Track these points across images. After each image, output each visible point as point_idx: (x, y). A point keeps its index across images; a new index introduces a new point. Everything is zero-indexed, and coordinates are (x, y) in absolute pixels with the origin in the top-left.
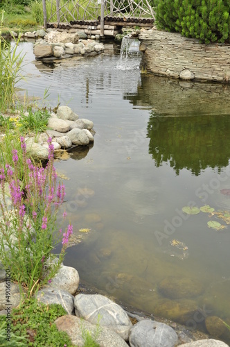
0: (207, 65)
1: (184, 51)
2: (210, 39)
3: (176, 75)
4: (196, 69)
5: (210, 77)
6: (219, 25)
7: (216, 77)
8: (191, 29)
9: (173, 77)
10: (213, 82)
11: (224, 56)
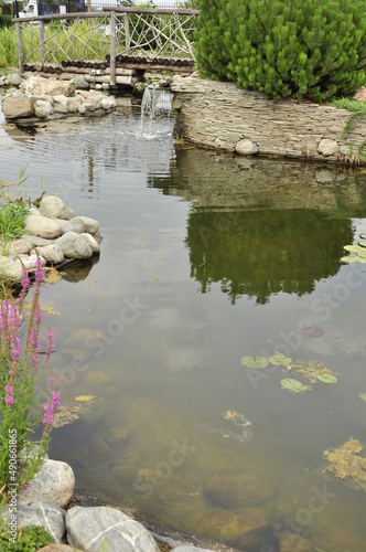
0: (277, 133)
1: (241, 111)
2: (280, 93)
3: (230, 146)
4: (260, 139)
5: (283, 150)
6: (292, 72)
7: (291, 151)
8: (251, 77)
9: (225, 151)
10: (287, 158)
11: (302, 119)
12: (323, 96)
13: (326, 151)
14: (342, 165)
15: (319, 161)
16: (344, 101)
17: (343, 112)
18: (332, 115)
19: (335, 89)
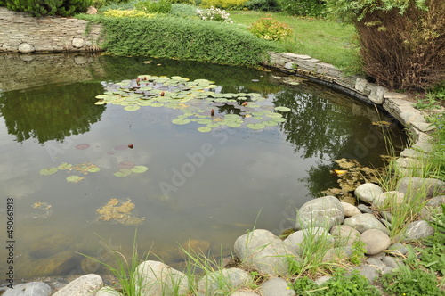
0: (44, 37)
1: (16, 25)
2: (40, 12)
3: (14, 49)
4: (34, 42)
5: (50, 48)
7: (56, 48)
8: (16, 3)
9: (12, 52)
10: (55, 52)
11: (58, 28)
12: (68, 13)
13: (78, 45)
14: (89, 53)
15: (75, 52)
16: (81, 15)
17: (82, 21)
18: (76, 23)
19: (74, 8)
